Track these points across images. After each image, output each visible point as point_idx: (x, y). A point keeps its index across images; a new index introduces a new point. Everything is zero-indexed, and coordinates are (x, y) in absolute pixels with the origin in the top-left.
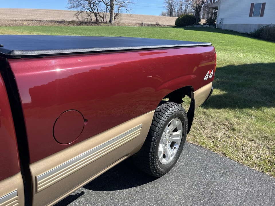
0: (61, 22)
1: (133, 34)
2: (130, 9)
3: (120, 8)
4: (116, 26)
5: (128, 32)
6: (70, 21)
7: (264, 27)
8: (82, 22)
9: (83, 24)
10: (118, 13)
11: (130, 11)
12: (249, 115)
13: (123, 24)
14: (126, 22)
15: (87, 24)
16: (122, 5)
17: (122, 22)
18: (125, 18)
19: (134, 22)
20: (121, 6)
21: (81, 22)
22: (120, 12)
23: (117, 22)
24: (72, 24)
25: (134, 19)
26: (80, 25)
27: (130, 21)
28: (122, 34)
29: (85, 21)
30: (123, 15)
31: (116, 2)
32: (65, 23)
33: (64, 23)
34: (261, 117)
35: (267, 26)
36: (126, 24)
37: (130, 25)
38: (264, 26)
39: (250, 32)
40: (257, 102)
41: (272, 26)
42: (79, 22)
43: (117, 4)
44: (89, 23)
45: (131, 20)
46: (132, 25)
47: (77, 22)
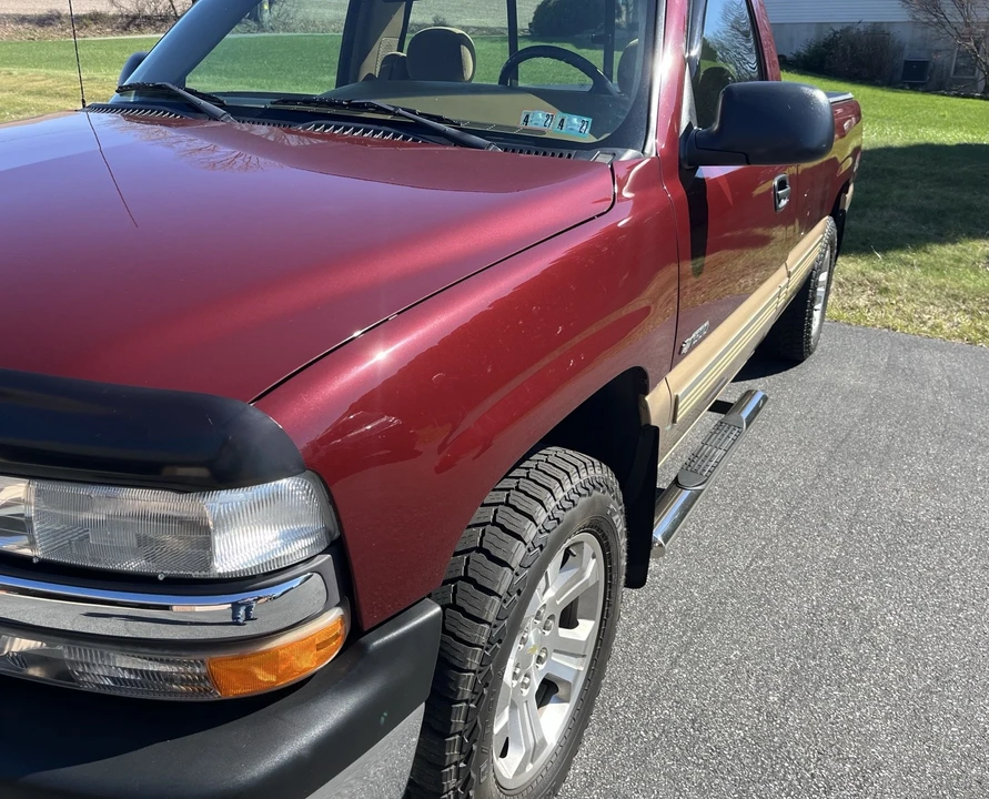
0: (45, 21)
4: (281, 34)
6: (84, 16)
7: (837, 32)
8: (136, 17)
9: (138, 26)
12: (905, 263)
13: (307, 24)
14: (318, 18)
15: (158, 23)
17: (299, 16)
21: (127, 16)
23: (282, 19)
24: (94, 27)
26: (125, 29)
29: (148, 12)
32: (62, 23)
33: (59, 26)
34: (931, 264)
35: (847, 30)
36: (317, 22)
38: (837, 29)
39: (794, 52)
40: (911, 236)
41: (862, 29)
42: (122, 16)
44: (162, 20)
47: (114, 18)
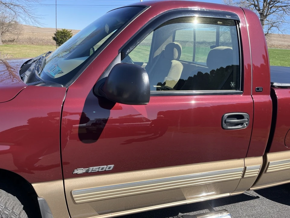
1: (287, 60)
2: (283, 29)
3: (271, 28)
5: (280, 57)
8: (224, 43)
10: (268, 33)
11: (283, 31)
14: (276, 44)
16: (274, 25)
18: (275, 39)
19: (286, 43)
20: (272, 26)
22: (269, 32)
25: (286, 40)
27: (281, 43)
28: (273, 58)
30: (273, 36)
31: (267, 22)
32: (206, 43)
33: (204, 44)
37: (280, 47)
43: (268, 24)
45: (282, 41)
46: (283, 47)
